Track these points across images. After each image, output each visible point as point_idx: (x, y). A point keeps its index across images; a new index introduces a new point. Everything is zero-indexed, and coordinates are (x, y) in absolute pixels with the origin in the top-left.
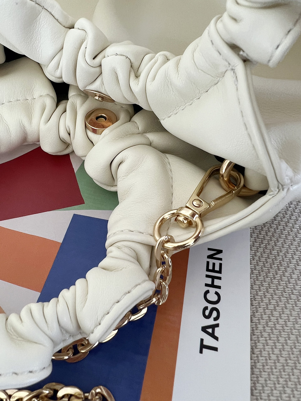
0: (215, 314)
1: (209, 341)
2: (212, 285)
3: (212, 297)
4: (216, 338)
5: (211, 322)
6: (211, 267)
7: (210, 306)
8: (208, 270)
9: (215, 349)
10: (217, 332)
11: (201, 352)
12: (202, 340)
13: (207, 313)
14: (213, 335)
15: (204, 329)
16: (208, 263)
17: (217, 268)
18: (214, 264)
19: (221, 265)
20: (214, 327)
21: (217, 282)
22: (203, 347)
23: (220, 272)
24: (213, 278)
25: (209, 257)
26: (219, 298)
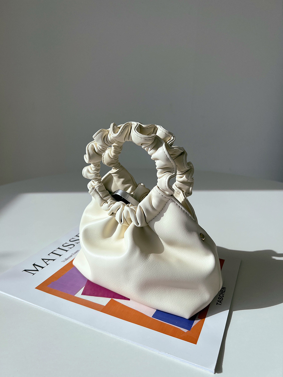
0: (222, 299)
1: (219, 303)
2: (222, 294)
3: (221, 295)
5: (220, 300)
7: (220, 297)
9: (221, 305)
10: (221, 302)
15: (218, 301)
16: (221, 290)
17: (224, 291)
18: (223, 290)
19: (225, 291)
20: (221, 301)
21: (223, 293)
22: (217, 304)
24: (222, 293)
25: (222, 288)
26: (223, 296)
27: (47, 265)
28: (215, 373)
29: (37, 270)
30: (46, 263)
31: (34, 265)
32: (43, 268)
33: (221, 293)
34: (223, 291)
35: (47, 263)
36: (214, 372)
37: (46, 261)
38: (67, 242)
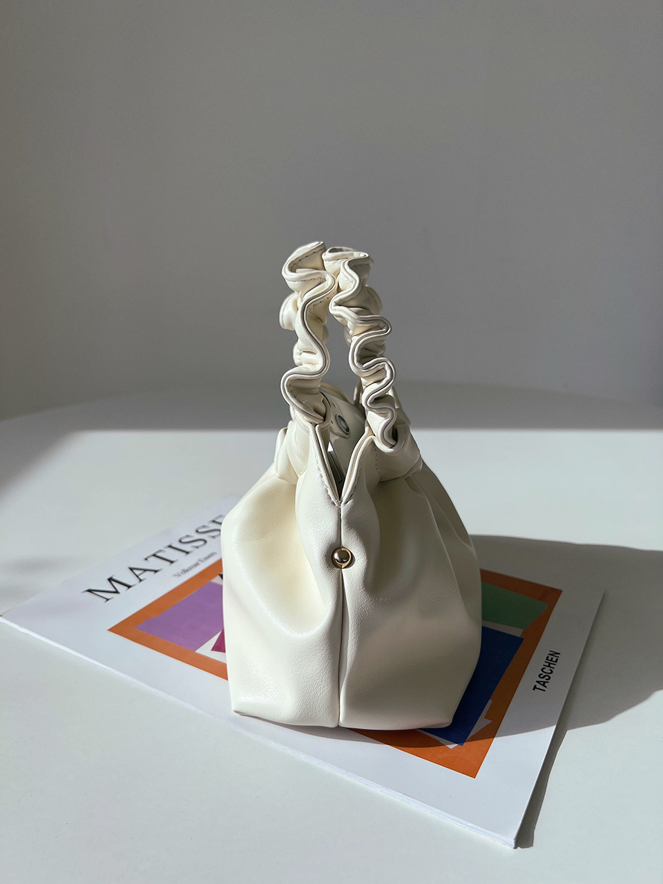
0: (547, 678)
1: (539, 686)
2: (549, 666)
3: (547, 670)
4: (546, 687)
5: (544, 680)
6: (549, 659)
7: (544, 674)
8: (547, 659)
9: (544, 690)
10: (547, 684)
11: (534, 689)
12: (535, 686)
13: (542, 676)
14: (544, 685)
15: (537, 682)
16: (548, 657)
17: (554, 660)
18: (552, 658)
19: (557, 660)
20: (544, 682)
21: (551, 665)
23: (556, 662)
25: (549, 654)
26: (552, 672)
27: (141, 580)
28: (515, 848)
29: (117, 592)
30: (137, 576)
31: (110, 580)
32: (129, 587)
33: (547, 664)
34: (551, 660)
35: (140, 577)
36: (514, 846)
37: (137, 572)
38: (189, 534)
